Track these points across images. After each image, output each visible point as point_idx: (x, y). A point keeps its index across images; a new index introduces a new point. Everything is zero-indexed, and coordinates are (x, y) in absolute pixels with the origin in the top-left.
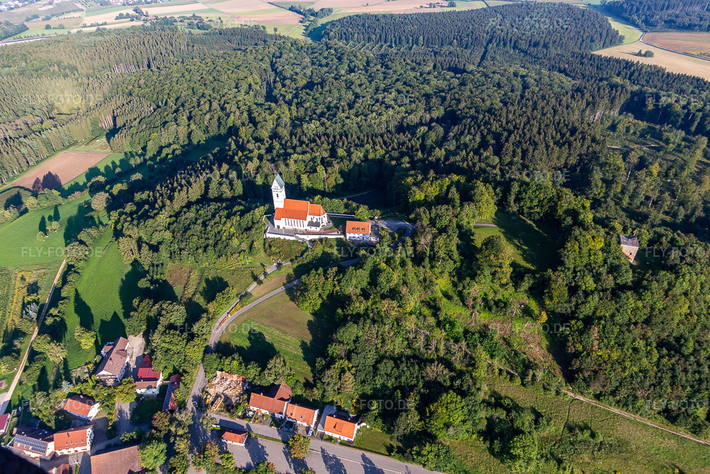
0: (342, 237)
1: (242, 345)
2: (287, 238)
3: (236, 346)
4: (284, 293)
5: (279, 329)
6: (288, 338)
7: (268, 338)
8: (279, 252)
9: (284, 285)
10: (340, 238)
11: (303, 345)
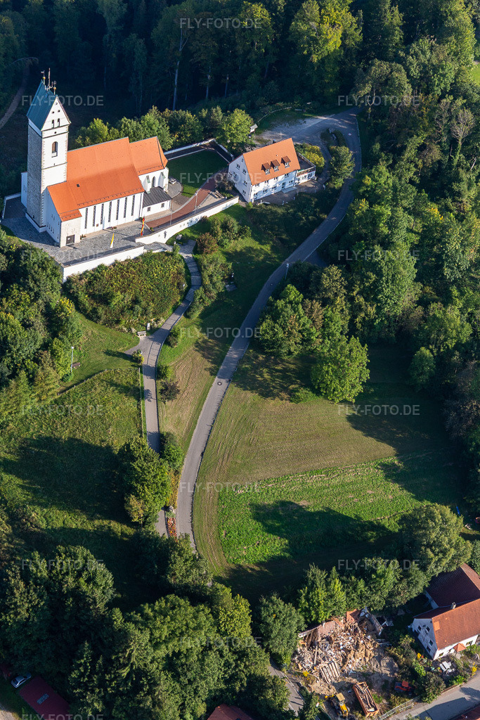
0: (235, 201)
1: (268, 553)
2: (122, 257)
3: (260, 564)
4: (234, 389)
5: (313, 472)
6: (350, 477)
7: (309, 504)
8: (136, 301)
9: (214, 373)
10: (233, 207)
11: (391, 473)
